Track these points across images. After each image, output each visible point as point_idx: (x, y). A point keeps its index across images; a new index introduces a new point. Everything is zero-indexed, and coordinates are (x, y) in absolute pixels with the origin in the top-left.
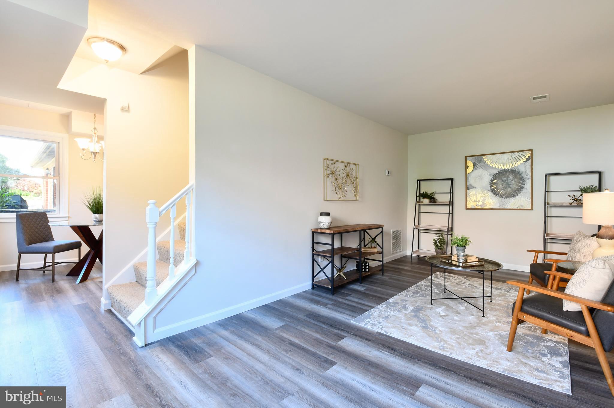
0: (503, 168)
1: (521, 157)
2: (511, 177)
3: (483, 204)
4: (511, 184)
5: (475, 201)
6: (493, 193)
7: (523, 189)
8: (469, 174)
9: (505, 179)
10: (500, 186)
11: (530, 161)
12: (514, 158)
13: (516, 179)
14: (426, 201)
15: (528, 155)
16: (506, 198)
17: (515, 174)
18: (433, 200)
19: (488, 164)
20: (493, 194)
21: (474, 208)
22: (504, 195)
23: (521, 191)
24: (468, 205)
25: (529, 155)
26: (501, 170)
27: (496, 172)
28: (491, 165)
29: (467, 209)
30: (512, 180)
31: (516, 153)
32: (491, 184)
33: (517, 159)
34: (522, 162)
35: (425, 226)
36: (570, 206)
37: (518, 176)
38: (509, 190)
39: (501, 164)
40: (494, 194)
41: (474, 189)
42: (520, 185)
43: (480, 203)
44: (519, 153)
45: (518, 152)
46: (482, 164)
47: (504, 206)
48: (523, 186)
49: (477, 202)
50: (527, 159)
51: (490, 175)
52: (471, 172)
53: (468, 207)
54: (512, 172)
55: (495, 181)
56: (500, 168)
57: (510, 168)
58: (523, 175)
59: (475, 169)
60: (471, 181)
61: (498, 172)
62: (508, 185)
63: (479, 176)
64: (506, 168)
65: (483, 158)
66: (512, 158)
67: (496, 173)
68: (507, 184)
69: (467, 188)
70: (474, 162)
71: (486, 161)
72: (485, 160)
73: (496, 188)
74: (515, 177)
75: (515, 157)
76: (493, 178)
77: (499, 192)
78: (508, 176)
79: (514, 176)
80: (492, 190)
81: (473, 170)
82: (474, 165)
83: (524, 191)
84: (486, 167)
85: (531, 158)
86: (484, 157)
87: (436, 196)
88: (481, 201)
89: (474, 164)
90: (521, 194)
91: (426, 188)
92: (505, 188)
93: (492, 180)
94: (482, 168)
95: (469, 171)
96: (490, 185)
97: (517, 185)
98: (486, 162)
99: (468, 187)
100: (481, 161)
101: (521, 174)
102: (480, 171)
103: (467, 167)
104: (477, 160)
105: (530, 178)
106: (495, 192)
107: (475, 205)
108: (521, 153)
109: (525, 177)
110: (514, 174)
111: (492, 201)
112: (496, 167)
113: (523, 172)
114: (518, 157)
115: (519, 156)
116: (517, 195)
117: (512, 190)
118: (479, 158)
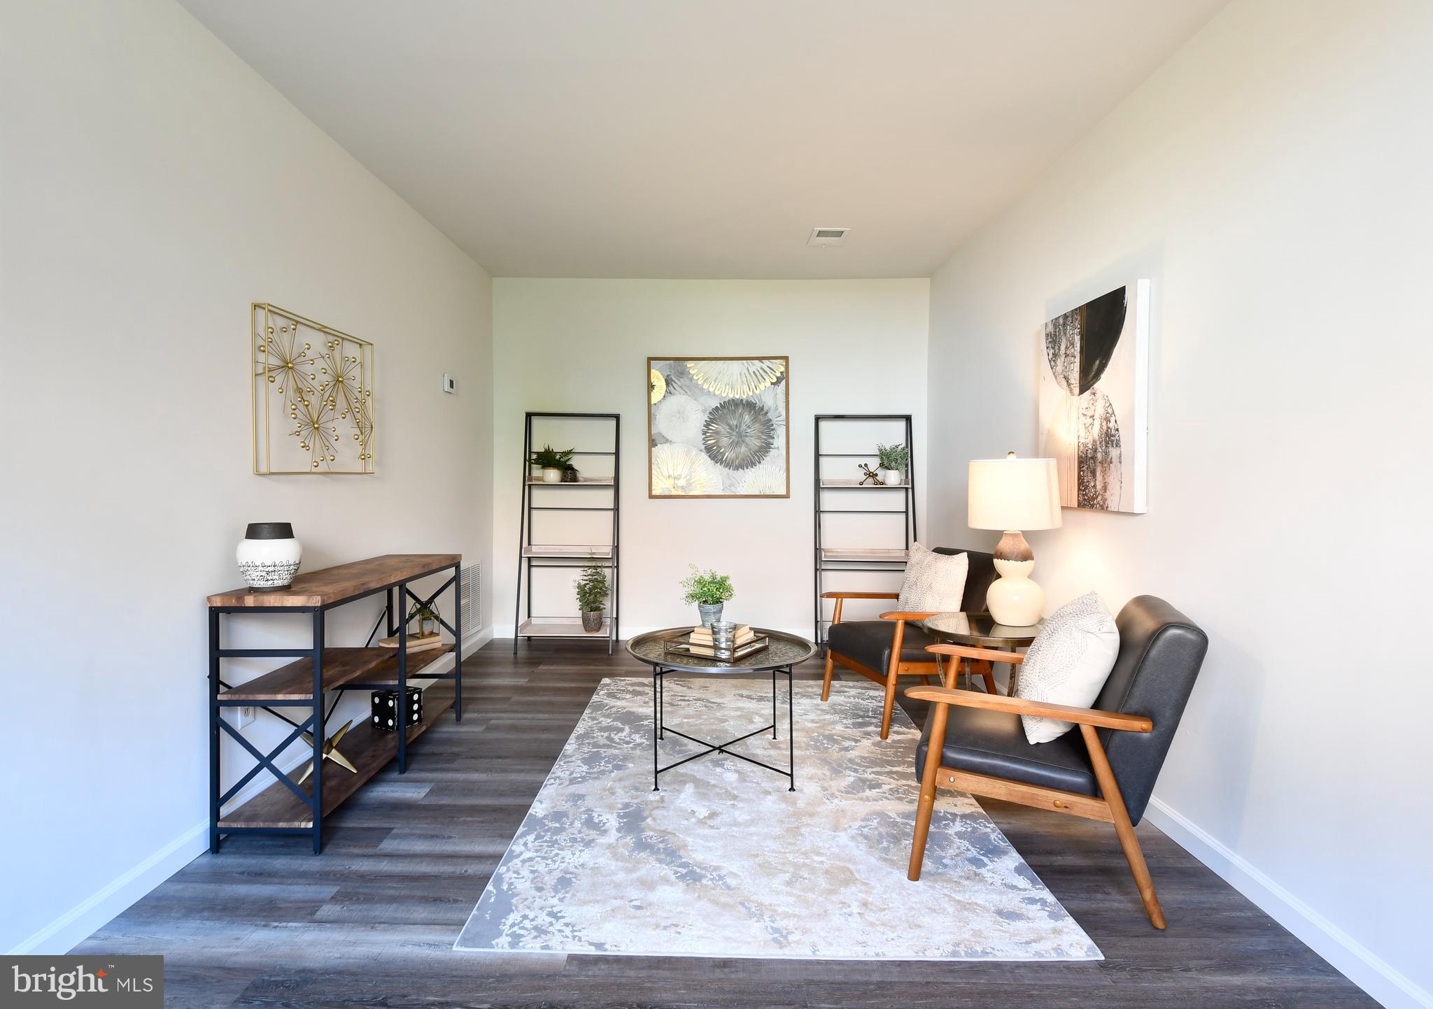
0: (731, 396)
1: (766, 373)
2: (747, 418)
3: (689, 484)
4: (746, 436)
5: (669, 476)
6: (710, 457)
7: (771, 448)
8: (655, 404)
9: (735, 423)
10: (725, 441)
11: (784, 382)
12: (752, 374)
13: (757, 425)
14: (553, 475)
15: (779, 367)
16: (737, 468)
17: (755, 412)
18: (569, 475)
19: (699, 382)
20: (709, 459)
21: (667, 493)
22: (732, 461)
23: (767, 452)
24: (653, 487)
25: (783, 369)
26: (726, 400)
27: (715, 403)
28: (705, 386)
29: (651, 497)
30: (749, 427)
31: (756, 362)
32: (704, 433)
33: (759, 377)
34: (768, 384)
35: (546, 549)
36: (860, 488)
37: (761, 417)
38: (743, 449)
39: (726, 386)
40: (712, 459)
41: (669, 444)
42: (765, 439)
43: (682, 482)
44: (763, 363)
45: (761, 359)
46: (684, 381)
47: (733, 488)
48: (771, 441)
49: (675, 478)
50: (777, 378)
51: (704, 411)
52: (660, 401)
53: (654, 493)
54: (750, 406)
55: (714, 427)
56: (724, 395)
57: (744, 397)
58: (770, 415)
59: (670, 393)
60: (661, 425)
61: (720, 404)
62: (740, 439)
63: (680, 413)
64: (737, 397)
65: (688, 365)
66: (749, 373)
67: (717, 407)
68: (740, 435)
69: (652, 443)
70: (668, 376)
71: (693, 375)
72: (691, 372)
73: (716, 444)
74: (755, 420)
75: (754, 372)
76: (710, 418)
77: (723, 454)
78: (741, 415)
79: (752, 418)
80: (708, 449)
81: (664, 397)
82: (668, 382)
83: (772, 452)
84: (694, 390)
85: (784, 377)
86: (690, 364)
87: (576, 462)
88: (683, 476)
89: (666, 381)
90: (767, 459)
91: (548, 437)
92: (735, 444)
93: (707, 425)
94: (686, 392)
95: (657, 396)
96: (704, 436)
97: (759, 438)
98: (695, 377)
99: (653, 440)
100: (683, 373)
101: (767, 413)
102: (680, 400)
103: (651, 387)
104: (673, 371)
105: (784, 423)
106: (714, 453)
107: (671, 487)
108: (767, 362)
109: (774, 421)
110: (753, 412)
111: (708, 476)
112: (717, 393)
113: (770, 408)
114: (761, 371)
115: (762, 368)
116: (760, 463)
117: (750, 449)
118: (677, 365)
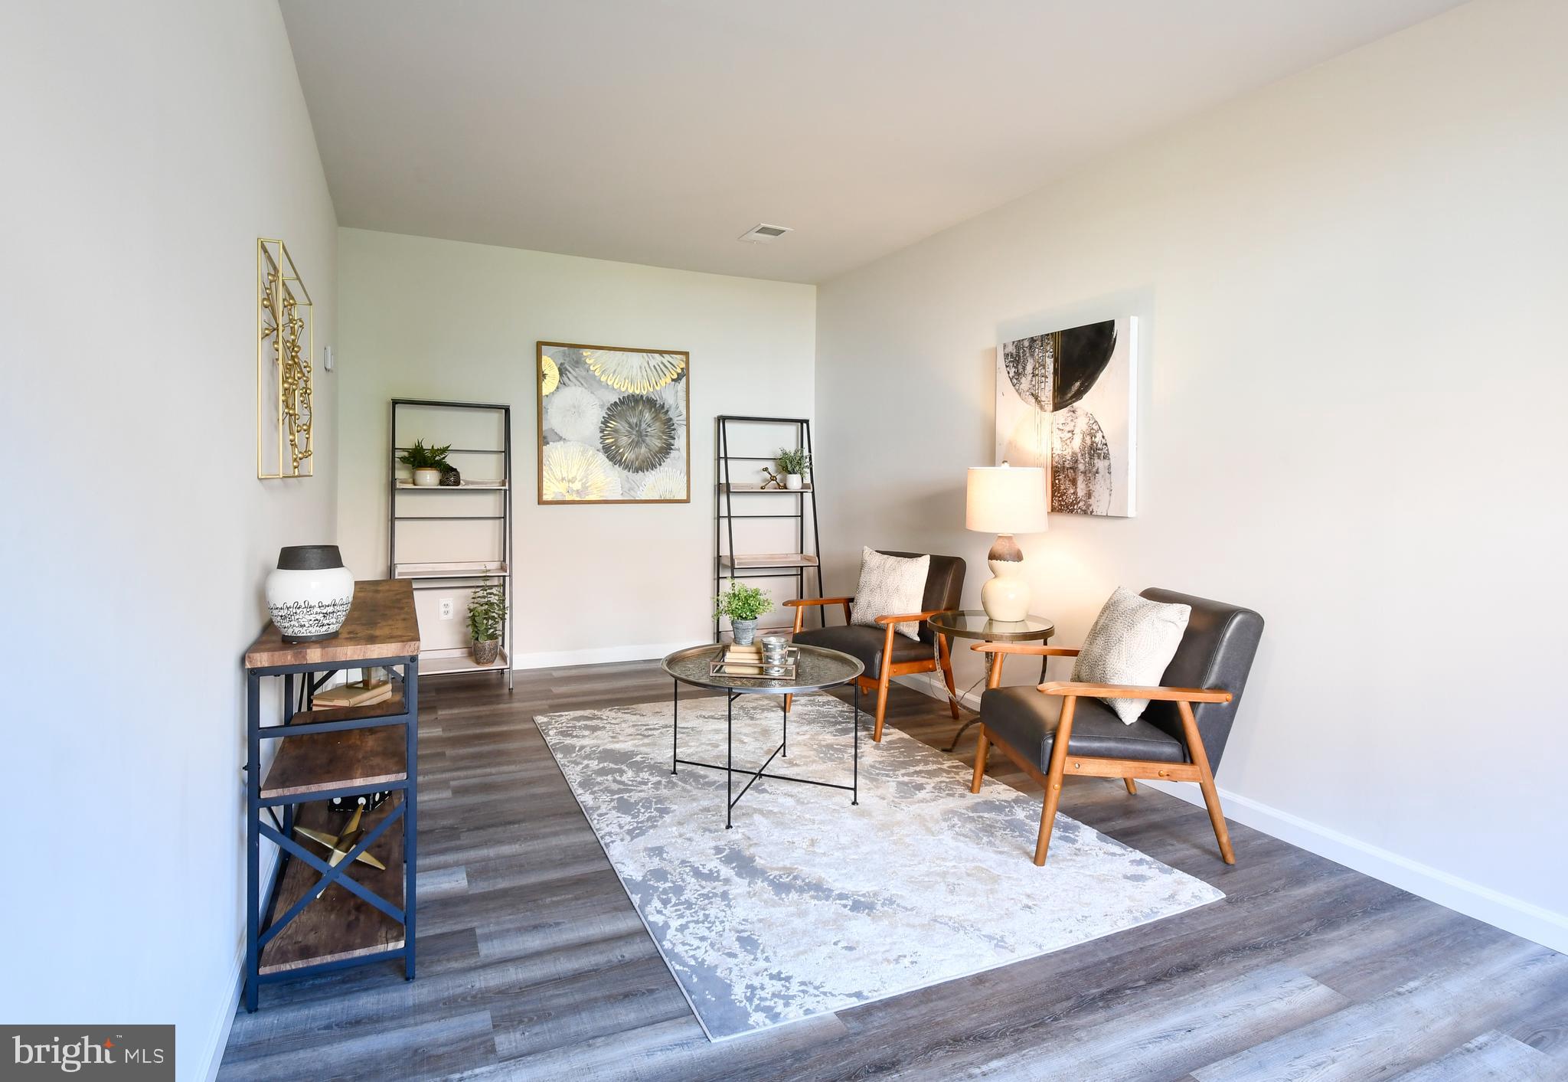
0: (631, 391)
1: (667, 367)
2: (647, 416)
3: (585, 487)
4: (647, 436)
5: (563, 479)
6: (607, 457)
7: (672, 449)
8: (547, 396)
9: (635, 421)
10: (624, 440)
11: (684, 379)
12: (653, 368)
13: (658, 424)
14: (429, 477)
15: (679, 362)
16: (637, 470)
17: (656, 410)
18: (449, 477)
19: (597, 374)
20: (607, 460)
21: (560, 498)
22: (632, 462)
23: (668, 453)
24: (544, 492)
25: (683, 365)
26: (626, 395)
27: (614, 398)
28: (603, 379)
29: (541, 502)
30: (649, 426)
31: (657, 356)
32: (602, 431)
33: (660, 371)
34: (669, 380)
35: (416, 568)
36: (762, 492)
37: (662, 416)
38: (643, 450)
39: (625, 379)
40: (610, 460)
41: (562, 442)
42: (666, 440)
43: (577, 486)
44: (663, 357)
45: (661, 353)
46: (582, 372)
47: (632, 493)
48: (672, 441)
49: (569, 481)
50: (678, 374)
51: (602, 406)
52: (553, 393)
53: (545, 498)
54: (650, 403)
55: (612, 424)
56: (623, 390)
57: (645, 393)
58: (671, 414)
59: (564, 384)
60: (554, 420)
61: (619, 399)
62: (640, 438)
63: (575, 407)
64: (637, 392)
65: (585, 354)
66: (650, 367)
67: (615, 402)
68: (640, 434)
69: (542, 440)
70: (562, 364)
71: (590, 365)
72: (588, 361)
73: (615, 443)
74: (655, 418)
75: (654, 366)
76: (609, 415)
77: (622, 455)
78: (641, 412)
79: (653, 415)
80: (606, 449)
81: (557, 388)
82: (562, 371)
83: (673, 454)
84: (591, 382)
85: (683, 375)
86: (586, 353)
87: (451, 460)
88: (578, 479)
89: (560, 370)
90: (668, 461)
91: (416, 430)
92: (634, 444)
93: (605, 422)
94: (582, 384)
95: (548, 387)
96: (602, 434)
97: (660, 438)
98: (592, 368)
99: (545, 438)
100: (578, 363)
101: (667, 411)
102: (574, 393)
103: (540, 376)
104: (567, 359)
105: (685, 423)
106: (612, 454)
107: (564, 492)
108: (667, 357)
109: (675, 420)
110: (653, 410)
111: (607, 480)
112: (616, 387)
113: (670, 407)
114: (662, 366)
115: (662, 363)
116: (660, 465)
117: (650, 450)
118: (573, 353)
